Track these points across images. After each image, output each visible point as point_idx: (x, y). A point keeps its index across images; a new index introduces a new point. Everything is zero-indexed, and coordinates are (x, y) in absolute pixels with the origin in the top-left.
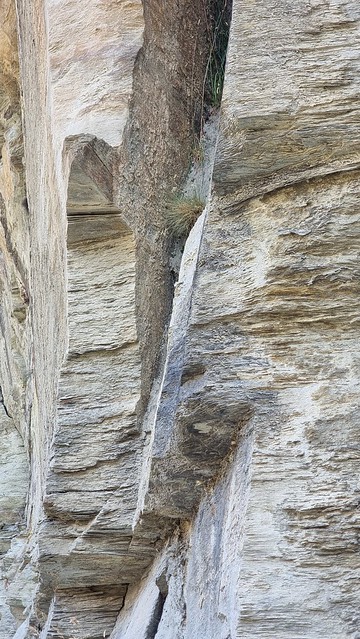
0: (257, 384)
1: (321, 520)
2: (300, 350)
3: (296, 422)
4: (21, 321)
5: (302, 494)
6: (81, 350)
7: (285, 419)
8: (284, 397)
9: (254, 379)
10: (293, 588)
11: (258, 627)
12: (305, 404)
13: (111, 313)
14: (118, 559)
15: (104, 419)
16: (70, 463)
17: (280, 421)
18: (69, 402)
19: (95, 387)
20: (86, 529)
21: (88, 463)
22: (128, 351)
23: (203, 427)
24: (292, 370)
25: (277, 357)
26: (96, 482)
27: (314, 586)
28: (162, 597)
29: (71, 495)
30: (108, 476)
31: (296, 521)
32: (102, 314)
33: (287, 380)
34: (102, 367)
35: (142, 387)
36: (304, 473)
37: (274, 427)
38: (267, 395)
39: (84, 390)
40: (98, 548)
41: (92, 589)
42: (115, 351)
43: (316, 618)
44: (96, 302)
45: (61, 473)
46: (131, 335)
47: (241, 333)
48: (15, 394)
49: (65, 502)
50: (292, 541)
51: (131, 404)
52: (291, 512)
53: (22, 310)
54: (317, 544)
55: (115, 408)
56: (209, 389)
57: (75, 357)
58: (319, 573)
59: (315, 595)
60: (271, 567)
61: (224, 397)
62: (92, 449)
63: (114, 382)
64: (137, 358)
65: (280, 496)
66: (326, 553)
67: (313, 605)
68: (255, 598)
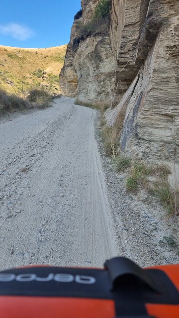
0: (164, 16)
1: (174, 48)
2: (176, 7)
3: (172, 25)
4: (116, 30)
5: (171, 43)
6: (127, 24)
7: (170, 25)
8: (170, 20)
9: (164, 15)
10: (165, 64)
11: (157, 73)
12: (175, 21)
13: (134, 15)
14: (131, 72)
15: (130, 41)
16: (123, 51)
17: (169, 26)
18: (123, 37)
19: (129, 34)
20: (125, 66)
21: (126, 51)
22: (137, 24)
23: (151, 31)
24: (173, 12)
25: (170, 9)
26: (128, 55)
27: (170, 64)
28: (139, 79)
29: (123, 58)
30: (130, 54)
31: (169, 49)
32: (132, 15)
33: (171, 15)
34: (131, 28)
35: (139, 33)
36: (172, 38)
37: (167, 28)
38: (166, 19)
39: (127, 34)
40: (127, 70)
41: (125, 80)
42: (134, 24)
43: (169, 70)
44: (131, 12)
45: (121, 53)
46: (138, 20)
47: (162, 4)
48: (114, 47)
49: (121, 60)
50: (167, 54)
51: (136, 37)
52: (168, 47)
53: (117, 27)
54: (172, 54)
55: (133, 38)
56: (153, 19)
57: (126, 26)
58: (171, 61)
59: (170, 65)
60: (161, 60)
61: (156, 20)
62: (127, 48)
63: (133, 32)
64: (139, 26)
65: (166, 43)
66: (174, 56)
67: (168, 68)
68: (157, 67)
